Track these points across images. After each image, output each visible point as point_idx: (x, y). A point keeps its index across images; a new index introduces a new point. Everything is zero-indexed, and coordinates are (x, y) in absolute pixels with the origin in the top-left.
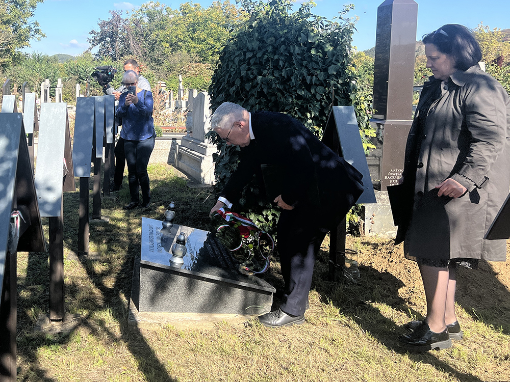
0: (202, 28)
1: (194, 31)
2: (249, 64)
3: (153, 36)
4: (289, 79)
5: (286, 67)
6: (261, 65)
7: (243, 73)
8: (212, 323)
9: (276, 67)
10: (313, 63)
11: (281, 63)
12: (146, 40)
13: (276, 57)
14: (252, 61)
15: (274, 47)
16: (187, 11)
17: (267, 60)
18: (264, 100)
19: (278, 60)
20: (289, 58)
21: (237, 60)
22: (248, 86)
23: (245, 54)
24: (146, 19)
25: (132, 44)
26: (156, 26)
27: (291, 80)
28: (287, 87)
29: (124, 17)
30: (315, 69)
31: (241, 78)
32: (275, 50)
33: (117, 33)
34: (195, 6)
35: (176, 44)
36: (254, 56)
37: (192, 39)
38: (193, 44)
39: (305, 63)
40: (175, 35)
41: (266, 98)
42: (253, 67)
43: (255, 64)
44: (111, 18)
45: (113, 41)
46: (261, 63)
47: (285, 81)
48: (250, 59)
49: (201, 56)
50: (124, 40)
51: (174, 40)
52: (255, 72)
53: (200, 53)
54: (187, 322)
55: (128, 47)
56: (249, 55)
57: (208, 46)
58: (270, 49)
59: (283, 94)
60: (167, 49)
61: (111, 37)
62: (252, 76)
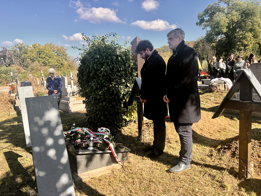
0: (43, 53)
1: (40, 54)
2: (97, 64)
3: (23, 56)
4: (113, 69)
5: (112, 65)
6: (102, 65)
7: (95, 68)
8: (110, 170)
9: (108, 65)
10: (120, 63)
11: (109, 63)
12: (20, 58)
13: (107, 61)
14: (98, 63)
15: (106, 57)
16: (35, 47)
17: (104, 62)
18: (105, 78)
19: (108, 62)
20: (112, 61)
21: (91, 63)
22: (98, 73)
23: (94, 60)
24: (18, 50)
25: (14, 60)
26: (23, 53)
27: (114, 69)
28: (113, 72)
29: (8, 49)
30: (121, 65)
31: (95, 69)
32: (107, 58)
33: (6, 55)
34: (39, 45)
35: (33, 59)
36: (98, 61)
37: (39, 57)
38: (40, 59)
39: (117, 63)
40: (32, 56)
41: (106, 77)
42: (98, 65)
43: (99, 64)
44: (2, 49)
45: (4, 59)
46: (101, 63)
47: (112, 70)
48: (97, 62)
49: (44, 64)
50: (9, 58)
51: (32, 58)
52: (100, 67)
53: (44, 63)
54: (100, 172)
55: (12, 61)
56: (96, 60)
57: (46, 60)
58: (104, 58)
59: (112, 75)
60: (29, 62)
61: (3, 57)
62: (99, 69)
